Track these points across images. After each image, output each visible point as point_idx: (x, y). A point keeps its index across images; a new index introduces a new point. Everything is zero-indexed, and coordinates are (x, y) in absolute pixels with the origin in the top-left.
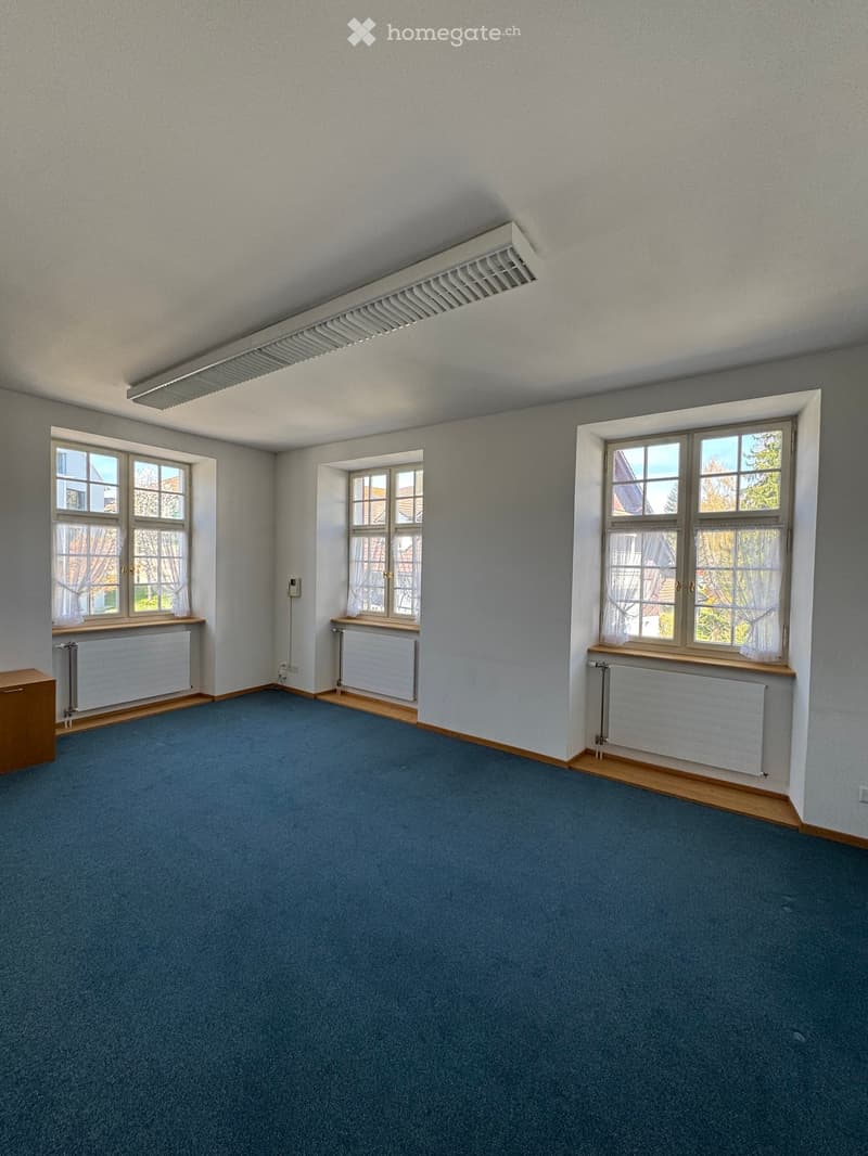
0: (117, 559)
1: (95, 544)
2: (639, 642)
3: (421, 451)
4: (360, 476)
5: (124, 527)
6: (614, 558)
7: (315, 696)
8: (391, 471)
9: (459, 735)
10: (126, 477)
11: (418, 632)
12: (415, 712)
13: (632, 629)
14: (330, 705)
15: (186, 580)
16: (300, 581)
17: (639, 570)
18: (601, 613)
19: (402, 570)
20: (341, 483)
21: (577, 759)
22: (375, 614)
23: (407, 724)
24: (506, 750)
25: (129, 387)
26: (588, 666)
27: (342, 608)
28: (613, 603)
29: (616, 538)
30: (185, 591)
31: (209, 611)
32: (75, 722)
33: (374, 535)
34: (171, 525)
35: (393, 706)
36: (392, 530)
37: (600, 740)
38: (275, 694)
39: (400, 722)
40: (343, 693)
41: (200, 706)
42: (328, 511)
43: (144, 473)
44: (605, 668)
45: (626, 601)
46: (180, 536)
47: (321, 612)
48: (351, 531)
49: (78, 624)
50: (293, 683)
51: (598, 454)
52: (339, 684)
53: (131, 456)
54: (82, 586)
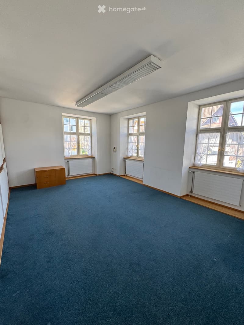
0: (76, 142)
1: (72, 139)
2: (206, 166)
3: (145, 113)
4: (131, 120)
5: (77, 135)
6: (199, 141)
7: (120, 176)
8: (139, 118)
9: (153, 188)
10: (77, 123)
11: (143, 161)
12: (142, 181)
13: (203, 162)
14: (123, 178)
15: (91, 147)
16: (116, 147)
17: (207, 145)
18: (195, 157)
19: (141, 145)
20: (126, 122)
21: (184, 196)
22: (134, 156)
23: (140, 184)
24: (165, 192)
25: (76, 103)
26: (189, 172)
27: (126, 155)
28: (198, 154)
29: (201, 135)
30: (90, 150)
31: (95, 155)
32: (70, 178)
33: (134, 135)
34: (88, 134)
35: (138, 180)
36: (139, 134)
37: (191, 192)
38: (110, 175)
39: (139, 184)
40: (126, 176)
41: (94, 176)
42: (123, 130)
43: (81, 122)
44: (193, 173)
45: (202, 154)
46: (89, 137)
47: (121, 155)
48: (129, 135)
49: (69, 157)
50: (115, 173)
51: (196, 110)
52: (125, 174)
53: (78, 118)
54: (70, 148)
